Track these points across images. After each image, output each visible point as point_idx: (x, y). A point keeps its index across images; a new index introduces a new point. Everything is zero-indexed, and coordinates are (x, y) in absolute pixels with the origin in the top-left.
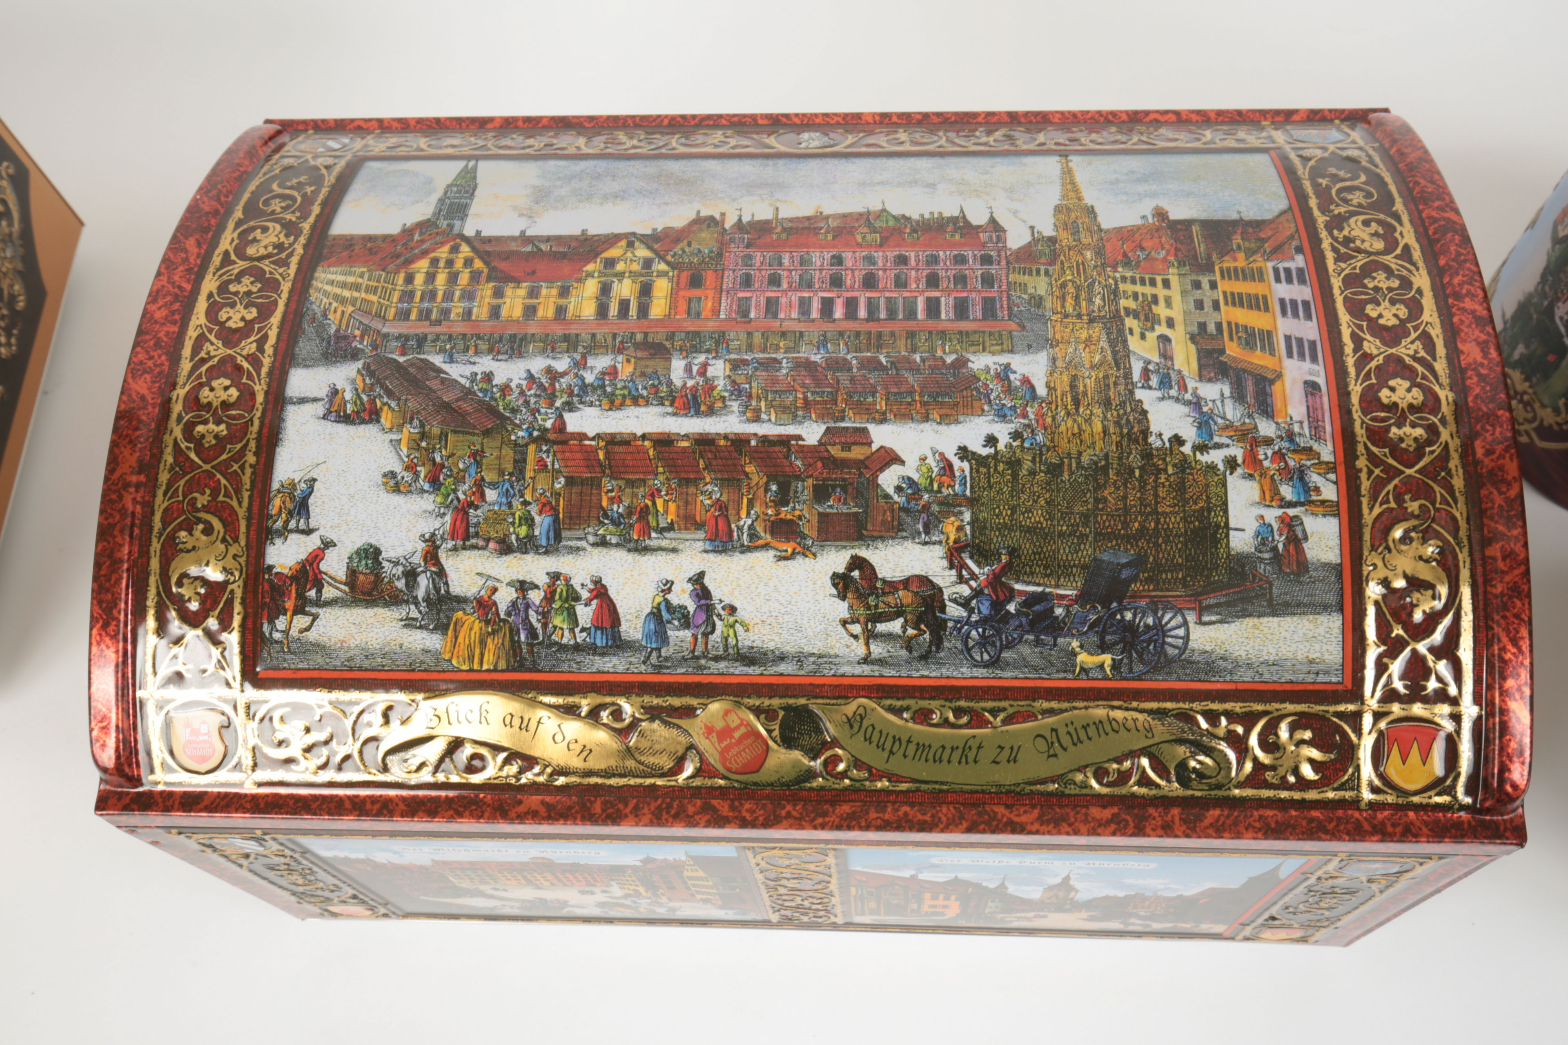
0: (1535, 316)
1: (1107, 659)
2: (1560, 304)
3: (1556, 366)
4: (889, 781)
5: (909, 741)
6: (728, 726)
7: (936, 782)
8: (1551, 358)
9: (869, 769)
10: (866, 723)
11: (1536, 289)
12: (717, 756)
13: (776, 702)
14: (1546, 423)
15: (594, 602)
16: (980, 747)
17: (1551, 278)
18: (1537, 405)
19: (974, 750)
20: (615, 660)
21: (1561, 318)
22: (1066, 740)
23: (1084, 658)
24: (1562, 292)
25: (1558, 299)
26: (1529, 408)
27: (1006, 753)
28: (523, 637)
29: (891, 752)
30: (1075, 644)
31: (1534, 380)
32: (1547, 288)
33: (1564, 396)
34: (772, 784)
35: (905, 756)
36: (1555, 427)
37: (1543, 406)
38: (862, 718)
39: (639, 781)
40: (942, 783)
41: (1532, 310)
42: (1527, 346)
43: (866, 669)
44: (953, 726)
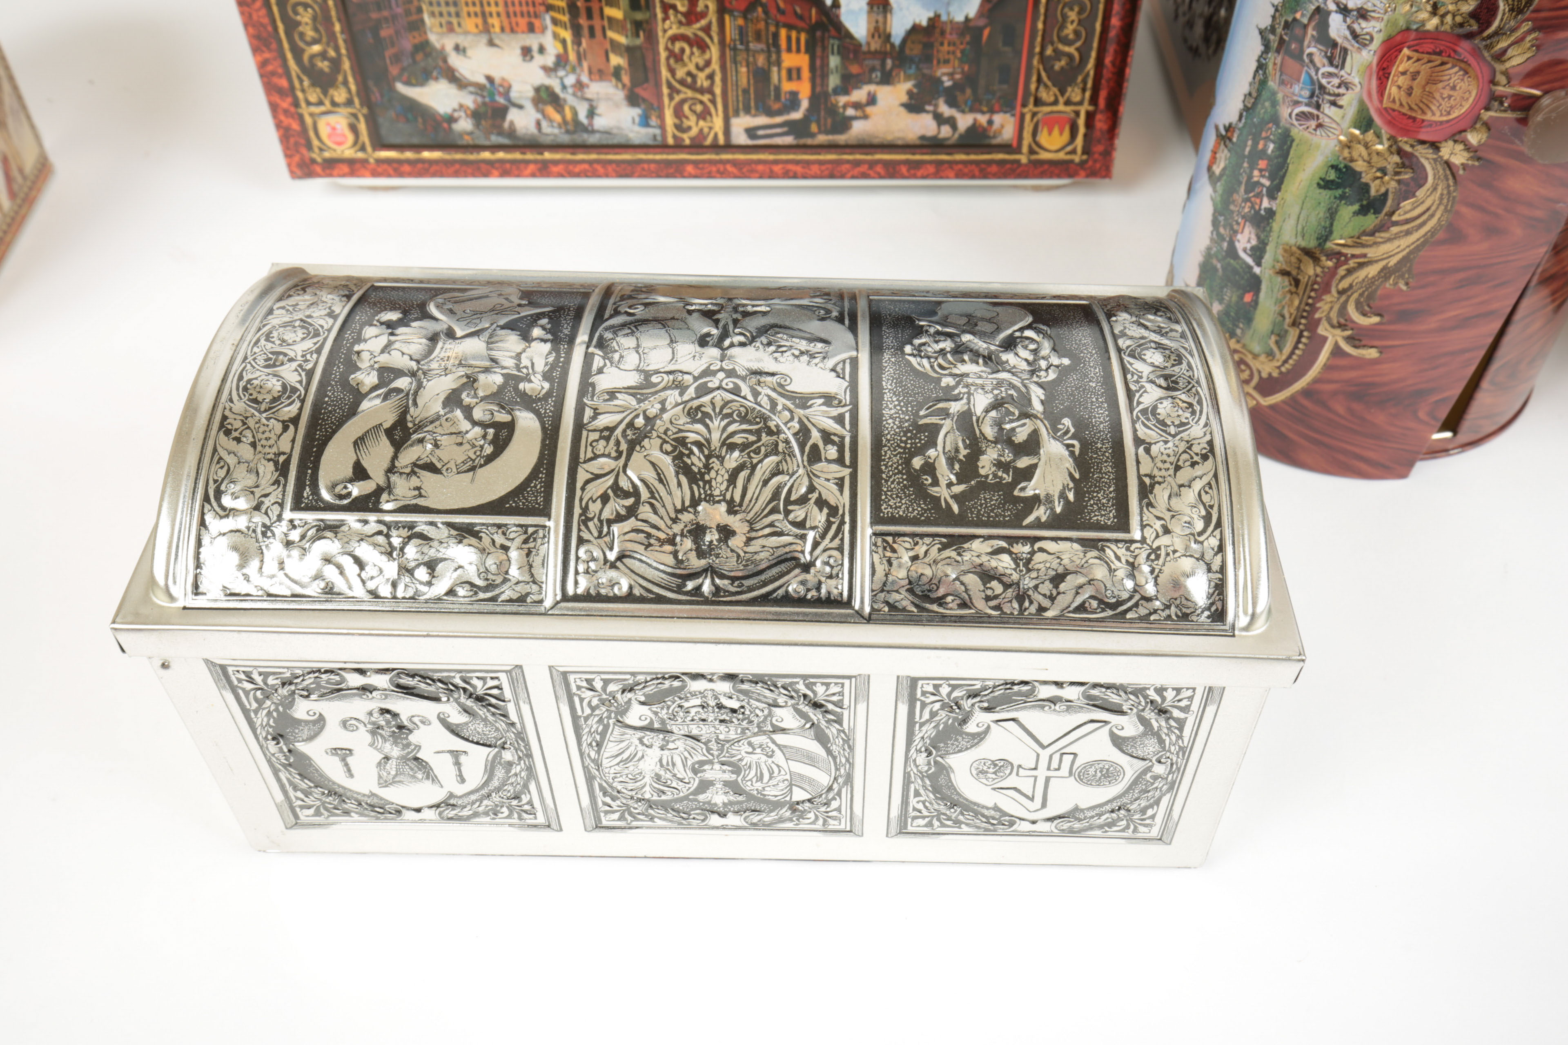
0: (1219, 266)
2: (1239, 236)
3: (1255, 303)
8: (1248, 298)
11: (1212, 240)
14: (1264, 375)
17: (1221, 218)
18: (1249, 359)
21: (1245, 250)
24: (1238, 224)
25: (1236, 232)
26: (1243, 367)
31: (1239, 332)
32: (1222, 230)
33: (1272, 333)
36: (1275, 374)
37: (1256, 356)
41: (1214, 261)
42: (1221, 301)
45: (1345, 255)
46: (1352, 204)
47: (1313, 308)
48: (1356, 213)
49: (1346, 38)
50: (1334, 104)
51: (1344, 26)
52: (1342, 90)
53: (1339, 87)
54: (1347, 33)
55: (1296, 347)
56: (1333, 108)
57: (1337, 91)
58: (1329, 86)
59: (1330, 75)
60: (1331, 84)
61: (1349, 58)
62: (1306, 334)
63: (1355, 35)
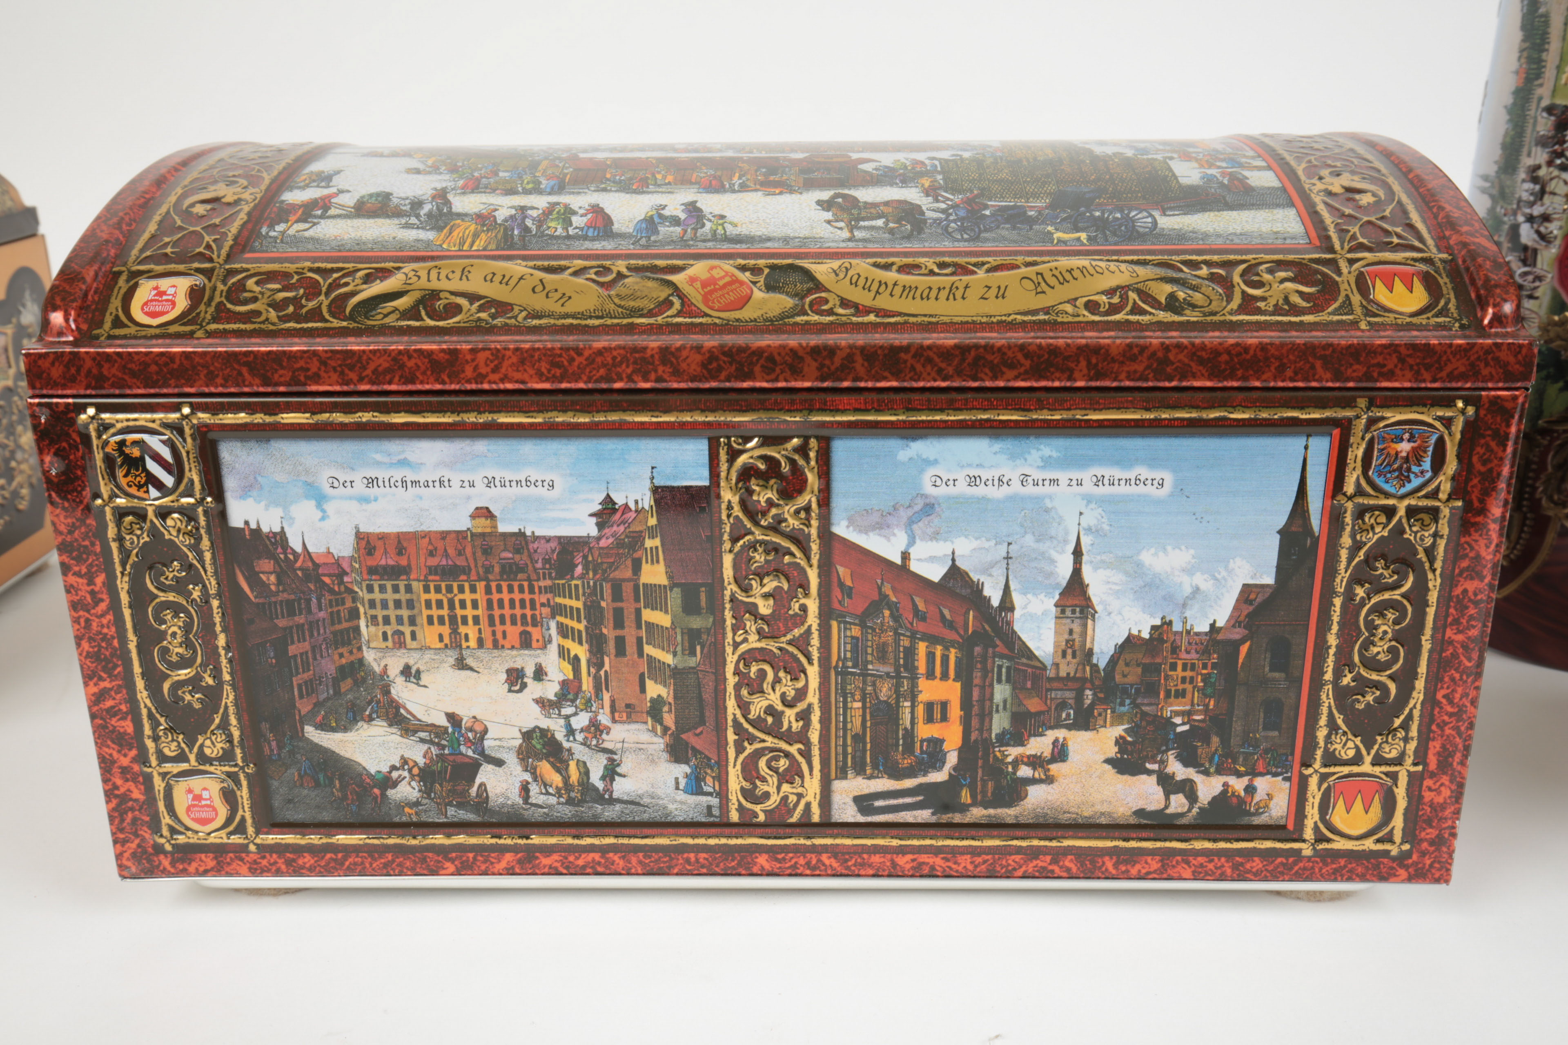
1: (1083, 236)
4: (877, 316)
5: (895, 284)
6: (713, 276)
7: (925, 316)
9: (856, 306)
10: (850, 274)
12: (700, 298)
13: (761, 262)
15: (589, 216)
16: (966, 287)
19: (961, 290)
20: (603, 243)
22: (1052, 281)
23: (1058, 235)
27: (993, 292)
28: (516, 232)
29: (878, 292)
30: (1050, 228)
34: (755, 320)
35: (891, 295)
38: (847, 270)
39: (616, 321)
40: (931, 316)
43: (851, 244)
44: (938, 274)
45: (1557, 431)
46: (1556, 381)
47: (1535, 489)
48: (1561, 390)
49: (1534, 241)
50: (1531, 297)
51: (1532, 232)
52: (1537, 284)
53: (1534, 281)
54: (1535, 236)
55: (1522, 531)
56: (1532, 302)
57: (1533, 285)
58: (1525, 283)
59: (1525, 274)
60: (1527, 282)
61: (1539, 258)
62: (1529, 515)
63: (1542, 237)
